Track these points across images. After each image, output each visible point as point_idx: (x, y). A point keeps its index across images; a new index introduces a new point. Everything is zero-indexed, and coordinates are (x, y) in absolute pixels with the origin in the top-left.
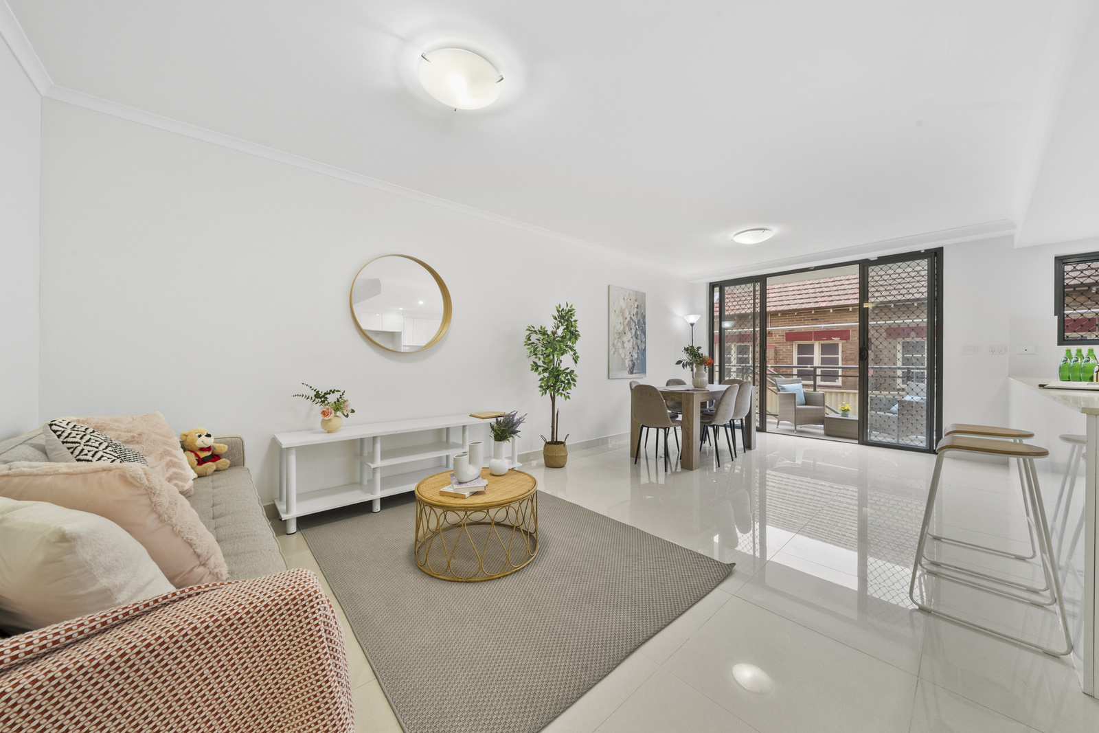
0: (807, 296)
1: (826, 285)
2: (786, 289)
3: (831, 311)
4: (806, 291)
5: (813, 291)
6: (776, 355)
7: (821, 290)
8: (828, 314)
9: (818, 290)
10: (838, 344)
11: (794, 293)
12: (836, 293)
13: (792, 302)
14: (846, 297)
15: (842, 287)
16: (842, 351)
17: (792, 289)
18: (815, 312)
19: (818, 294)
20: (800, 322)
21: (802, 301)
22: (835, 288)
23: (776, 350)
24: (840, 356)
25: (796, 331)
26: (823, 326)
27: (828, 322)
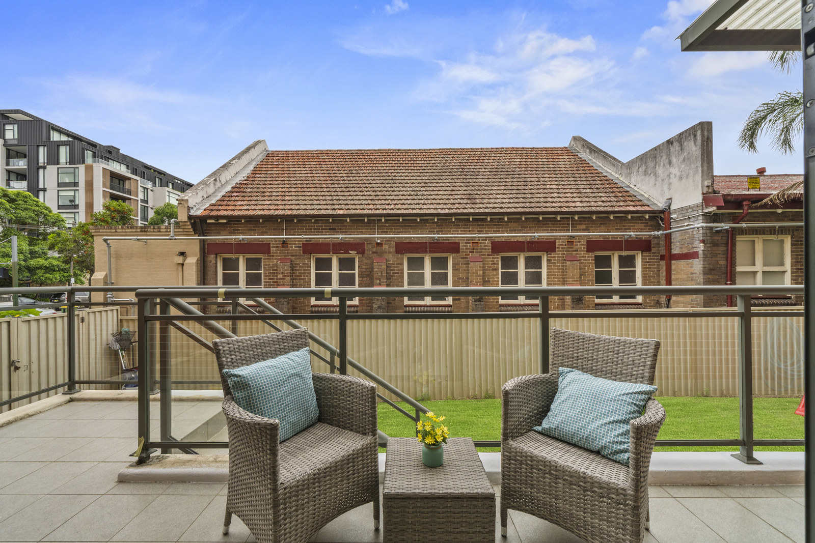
0: (324, 202)
1: (342, 194)
2: (303, 194)
3: (348, 221)
4: (324, 198)
5: (330, 198)
6: (293, 270)
7: (337, 198)
8: (345, 224)
9: (335, 198)
10: (355, 258)
11: (311, 198)
12: (352, 202)
13: (309, 207)
14: (361, 207)
15: (357, 198)
16: (359, 267)
17: (309, 194)
18: (332, 220)
19: (335, 202)
20: (318, 231)
21: (319, 207)
22: (350, 198)
23: (292, 264)
24: (357, 272)
25: (313, 242)
26: (340, 236)
27: (345, 233)
